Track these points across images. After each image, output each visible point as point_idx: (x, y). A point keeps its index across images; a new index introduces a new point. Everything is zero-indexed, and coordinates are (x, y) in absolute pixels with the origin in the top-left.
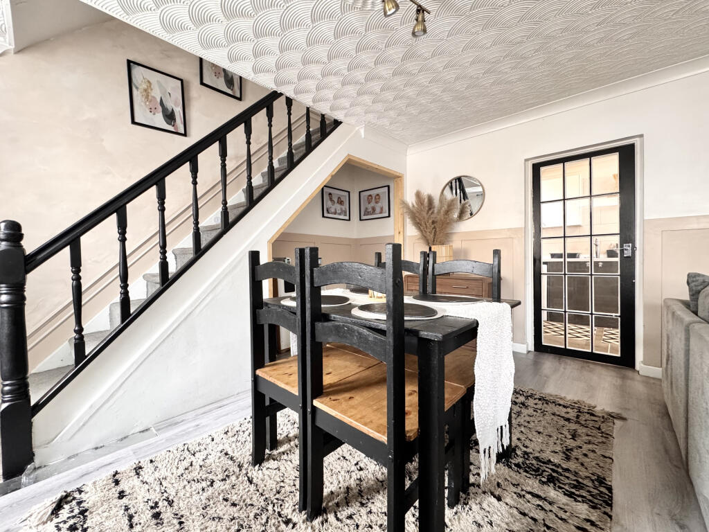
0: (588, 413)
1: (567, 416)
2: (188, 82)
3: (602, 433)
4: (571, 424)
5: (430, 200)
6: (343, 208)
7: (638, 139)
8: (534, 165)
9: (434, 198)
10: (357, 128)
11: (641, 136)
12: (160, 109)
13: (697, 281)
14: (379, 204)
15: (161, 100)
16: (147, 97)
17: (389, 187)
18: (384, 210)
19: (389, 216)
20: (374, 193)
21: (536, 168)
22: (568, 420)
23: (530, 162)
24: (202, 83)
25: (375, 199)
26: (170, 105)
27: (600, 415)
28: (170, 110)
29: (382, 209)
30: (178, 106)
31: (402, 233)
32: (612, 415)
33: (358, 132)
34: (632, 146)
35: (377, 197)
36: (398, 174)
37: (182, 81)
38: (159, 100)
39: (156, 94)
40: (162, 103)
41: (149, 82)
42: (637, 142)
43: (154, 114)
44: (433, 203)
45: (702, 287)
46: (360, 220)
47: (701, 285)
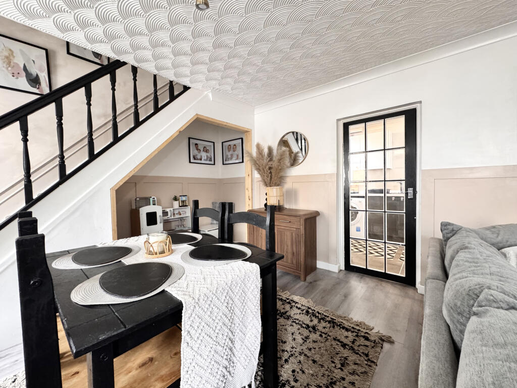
0: (364, 337)
1: (345, 341)
2: (54, 52)
3: (369, 360)
4: (346, 350)
5: (270, 149)
6: (209, 155)
7: (419, 105)
8: (344, 124)
9: (274, 148)
10: (206, 93)
11: (420, 102)
12: (24, 74)
13: (448, 229)
14: (236, 152)
15: (25, 66)
16: (9, 63)
17: (242, 139)
18: (239, 157)
19: (243, 162)
20: (232, 143)
21: (346, 126)
22: (344, 345)
23: (341, 121)
24: (69, 53)
25: (233, 148)
26: (34, 71)
27: (372, 339)
28: (35, 75)
29: (238, 156)
30: (42, 71)
31: (250, 175)
32: (383, 338)
33: (207, 96)
34: (414, 110)
35: (234, 147)
36: (247, 130)
37: (46, 50)
38: (22, 66)
39: (20, 61)
40: (25, 69)
41: (10, 50)
42: (418, 106)
43: (17, 78)
44: (273, 152)
45: (451, 234)
46: (223, 164)
47: (451, 232)
